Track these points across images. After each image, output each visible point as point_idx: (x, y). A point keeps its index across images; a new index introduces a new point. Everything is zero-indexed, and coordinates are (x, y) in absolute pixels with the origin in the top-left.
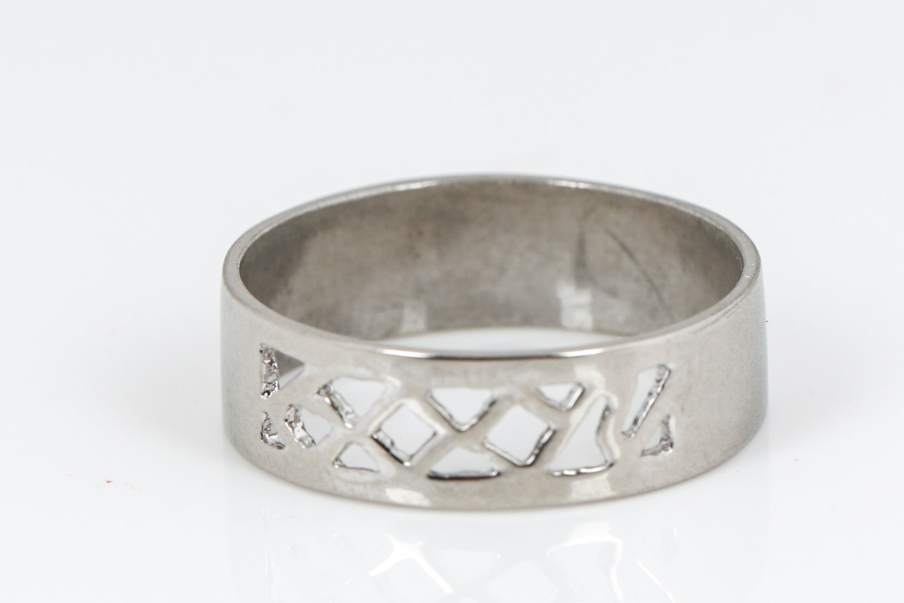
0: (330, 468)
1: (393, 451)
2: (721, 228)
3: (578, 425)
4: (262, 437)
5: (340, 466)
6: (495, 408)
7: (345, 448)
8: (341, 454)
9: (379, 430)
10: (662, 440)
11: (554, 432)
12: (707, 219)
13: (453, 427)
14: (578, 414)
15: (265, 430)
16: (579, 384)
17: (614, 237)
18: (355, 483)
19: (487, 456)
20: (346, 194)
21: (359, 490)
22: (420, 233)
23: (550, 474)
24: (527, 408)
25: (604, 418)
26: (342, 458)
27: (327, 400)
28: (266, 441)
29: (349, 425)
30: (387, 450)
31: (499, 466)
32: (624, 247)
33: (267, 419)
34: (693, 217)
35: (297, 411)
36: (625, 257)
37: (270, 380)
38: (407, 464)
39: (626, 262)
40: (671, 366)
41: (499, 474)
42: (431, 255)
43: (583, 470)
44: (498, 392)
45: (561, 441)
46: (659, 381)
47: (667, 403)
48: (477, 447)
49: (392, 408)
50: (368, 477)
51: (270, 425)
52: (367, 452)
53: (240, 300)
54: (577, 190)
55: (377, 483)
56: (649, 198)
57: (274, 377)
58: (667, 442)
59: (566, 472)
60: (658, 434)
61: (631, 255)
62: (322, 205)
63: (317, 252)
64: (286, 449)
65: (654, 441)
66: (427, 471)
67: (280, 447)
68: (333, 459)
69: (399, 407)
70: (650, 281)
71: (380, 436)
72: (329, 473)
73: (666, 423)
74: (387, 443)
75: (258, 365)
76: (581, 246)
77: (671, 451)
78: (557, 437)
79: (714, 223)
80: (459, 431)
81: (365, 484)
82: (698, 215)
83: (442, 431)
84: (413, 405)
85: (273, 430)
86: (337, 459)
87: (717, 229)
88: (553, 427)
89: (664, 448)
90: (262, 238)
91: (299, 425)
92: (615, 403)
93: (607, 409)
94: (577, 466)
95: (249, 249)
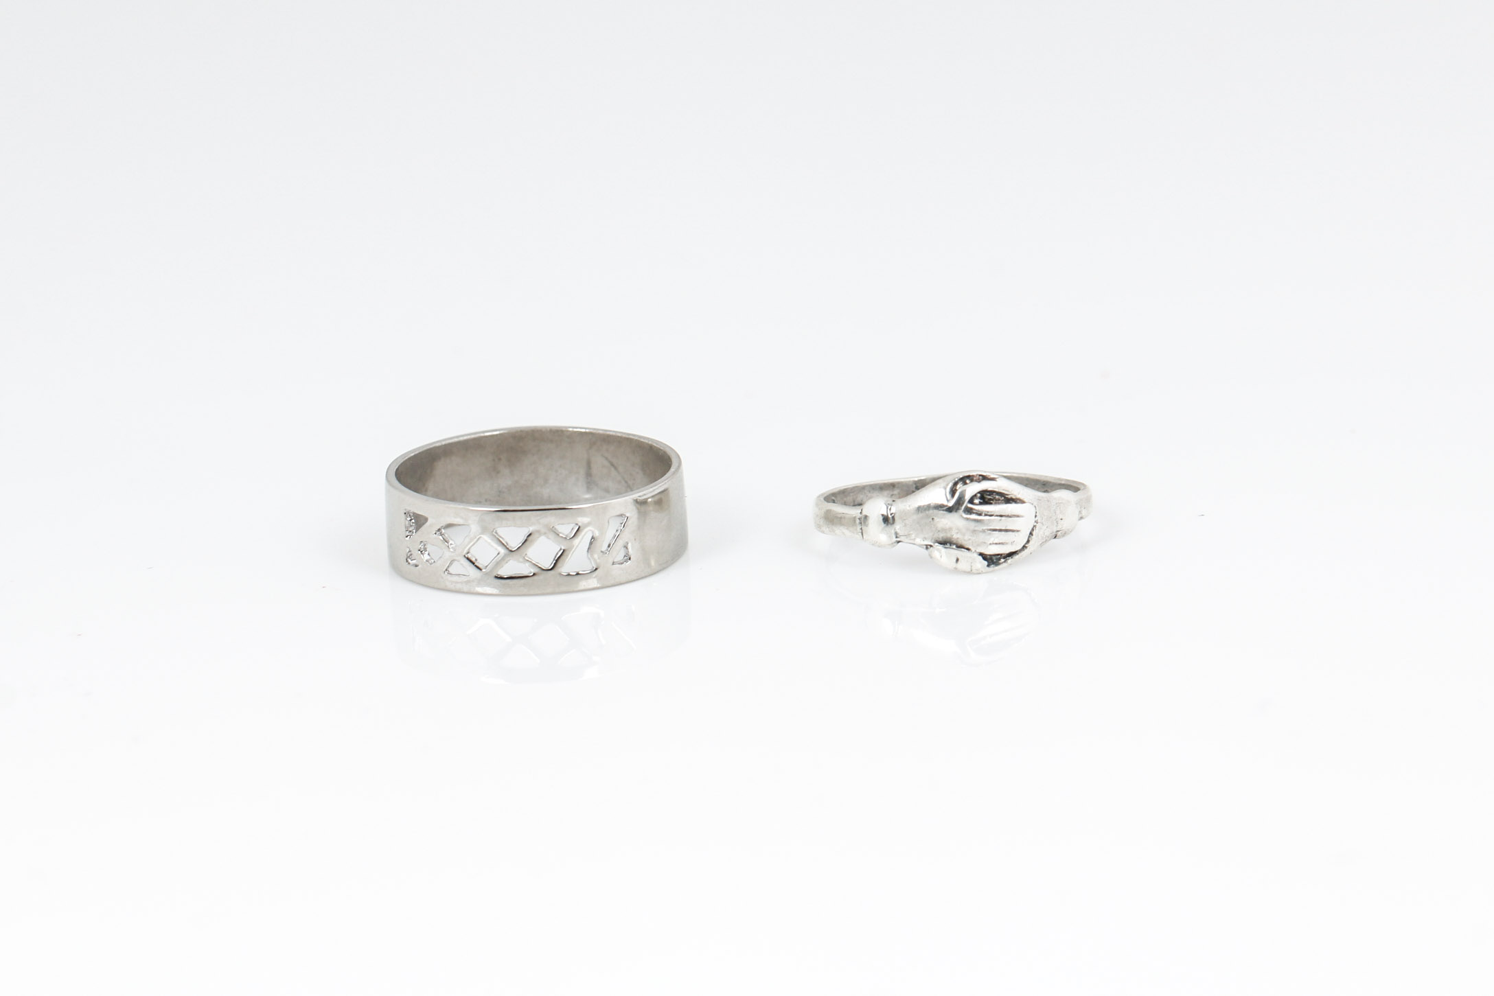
0: (443, 575)
1: (476, 564)
2: (662, 448)
3: (577, 546)
4: (407, 561)
5: (448, 573)
6: (530, 538)
7: (451, 563)
8: (448, 567)
9: (468, 553)
10: (625, 556)
11: (564, 551)
12: (655, 445)
13: (508, 549)
14: (576, 541)
15: (409, 557)
16: (577, 524)
17: (607, 459)
18: (457, 582)
19: (527, 564)
20: (457, 437)
21: (459, 586)
22: (500, 459)
23: (560, 574)
24: (548, 538)
25: (591, 543)
26: (450, 569)
27: (441, 537)
28: (409, 563)
29: (451, 550)
30: (473, 563)
31: (533, 570)
32: (612, 465)
33: (410, 551)
34: (648, 444)
35: (425, 545)
36: (613, 469)
37: (410, 530)
38: (484, 570)
39: (614, 472)
40: (628, 515)
41: (534, 574)
42: (506, 471)
43: (580, 572)
44: (531, 529)
45: (568, 556)
46: (621, 524)
47: (627, 536)
48: (521, 560)
49: (476, 540)
50: (465, 579)
51: (411, 555)
52: (462, 564)
53: (393, 487)
54: (585, 433)
55: (468, 582)
56: (624, 436)
57: (413, 528)
58: (628, 558)
59: (571, 573)
60: (622, 553)
61: (616, 468)
62: (444, 443)
63: (441, 467)
64: (420, 566)
65: (620, 557)
66: (495, 574)
67: (416, 566)
68: (444, 569)
69: (479, 539)
70: (626, 482)
71: (469, 556)
72: (442, 578)
73: (626, 547)
74: (473, 560)
75: (403, 521)
76: (589, 464)
77: (629, 562)
78: (565, 554)
79: (659, 447)
80: (511, 551)
81: (461, 582)
82: (650, 443)
83: (502, 551)
84: (486, 538)
85: (413, 557)
86: (446, 570)
87: (660, 449)
88: (563, 548)
89: (626, 561)
90: (409, 459)
91: (427, 553)
92: (597, 534)
93: (593, 538)
94: (577, 570)
95: (402, 464)
